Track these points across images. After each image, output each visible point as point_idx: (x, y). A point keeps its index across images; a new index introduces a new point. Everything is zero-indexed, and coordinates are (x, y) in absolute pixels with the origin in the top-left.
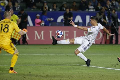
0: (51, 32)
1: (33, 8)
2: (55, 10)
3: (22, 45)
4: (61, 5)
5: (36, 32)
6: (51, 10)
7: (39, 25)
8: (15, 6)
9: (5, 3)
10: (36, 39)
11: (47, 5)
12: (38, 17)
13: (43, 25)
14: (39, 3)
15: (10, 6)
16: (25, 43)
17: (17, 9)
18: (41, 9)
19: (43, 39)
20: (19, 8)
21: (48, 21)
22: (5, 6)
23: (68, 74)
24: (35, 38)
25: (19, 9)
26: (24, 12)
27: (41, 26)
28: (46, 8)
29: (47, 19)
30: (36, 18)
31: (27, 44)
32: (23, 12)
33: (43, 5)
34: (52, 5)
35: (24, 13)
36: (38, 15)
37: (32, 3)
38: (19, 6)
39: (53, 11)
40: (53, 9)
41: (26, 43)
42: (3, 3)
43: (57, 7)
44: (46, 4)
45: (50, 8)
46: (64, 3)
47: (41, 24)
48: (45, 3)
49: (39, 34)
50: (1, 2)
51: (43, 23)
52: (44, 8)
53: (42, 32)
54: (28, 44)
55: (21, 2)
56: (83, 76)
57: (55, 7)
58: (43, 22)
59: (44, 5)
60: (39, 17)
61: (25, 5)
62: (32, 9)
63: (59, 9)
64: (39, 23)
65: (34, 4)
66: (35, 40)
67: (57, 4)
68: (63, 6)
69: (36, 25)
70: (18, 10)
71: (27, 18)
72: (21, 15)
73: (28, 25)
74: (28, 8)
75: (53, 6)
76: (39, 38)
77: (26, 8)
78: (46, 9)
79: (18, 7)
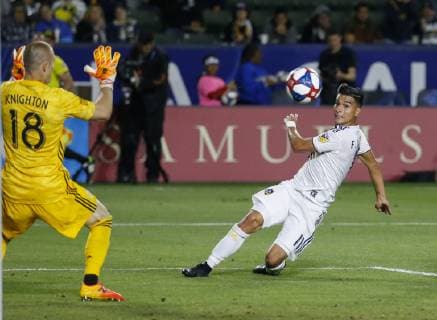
0: (264, 130)
1: (190, 32)
2: (282, 38)
3: (143, 183)
4: (307, 20)
5: (203, 131)
6: (264, 39)
7: (215, 103)
8: (116, 23)
9: (72, 11)
10: (201, 159)
11: (248, 17)
12: (210, 69)
13: (234, 102)
14: (217, 8)
15: (95, 23)
16: (157, 176)
17: (123, 36)
18: (222, 36)
19: (230, 158)
20: (131, 29)
21: (266, 85)
22: (76, 21)
23: (336, 306)
24: (198, 157)
25: (131, 36)
26: (155, 49)
27: (223, 104)
28: (243, 29)
29: (263, 79)
30: (204, 73)
31: (166, 181)
32: (147, 48)
33: (230, 19)
34: (269, 19)
35: (154, 54)
36: (212, 60)
37: (186, 8)
38: (134, 22)
39: (275, 41)
40: (273, 34)
41: (161, 179)
42: (65, 8)
43: (288, 25)
44: (243, 14)
45: (262, 32)
46: (322, 9)
47: (225, 99)
48: (241, 9)
49: (217, 137)
50: (59, 8)
51: (233, 95)
52: (236, 29)
53: (230, 131)
54: (172, 179)
55: (142, 7)
56: (397, 313)
57: (281, 28)
58: (232, 90)
59: (235, 18)
60: (216, 68)
61: (156, 19)
62: (187, 36)
63: (299, 37)
64: (216, 95)
65: (195, 14)
66: (201, 164)
67: (292, 15)
68: (315, 22)
69: (204, 102)
70: (128, 39)
71: (165, 71)
72: (140, 61)
73: (170, 102)
74: (170, 33)
75: (274, 23)
76: (215, 156)
77: (162, 31)
78: (246, 37)
79: (128, 24)
